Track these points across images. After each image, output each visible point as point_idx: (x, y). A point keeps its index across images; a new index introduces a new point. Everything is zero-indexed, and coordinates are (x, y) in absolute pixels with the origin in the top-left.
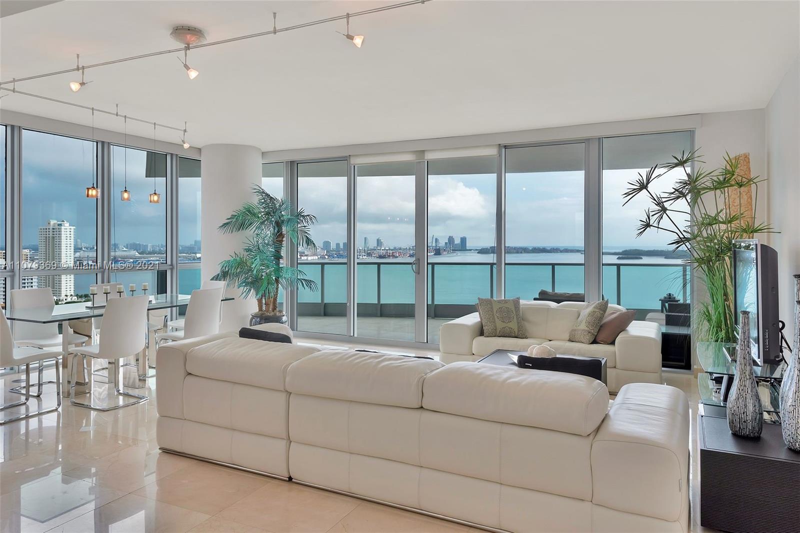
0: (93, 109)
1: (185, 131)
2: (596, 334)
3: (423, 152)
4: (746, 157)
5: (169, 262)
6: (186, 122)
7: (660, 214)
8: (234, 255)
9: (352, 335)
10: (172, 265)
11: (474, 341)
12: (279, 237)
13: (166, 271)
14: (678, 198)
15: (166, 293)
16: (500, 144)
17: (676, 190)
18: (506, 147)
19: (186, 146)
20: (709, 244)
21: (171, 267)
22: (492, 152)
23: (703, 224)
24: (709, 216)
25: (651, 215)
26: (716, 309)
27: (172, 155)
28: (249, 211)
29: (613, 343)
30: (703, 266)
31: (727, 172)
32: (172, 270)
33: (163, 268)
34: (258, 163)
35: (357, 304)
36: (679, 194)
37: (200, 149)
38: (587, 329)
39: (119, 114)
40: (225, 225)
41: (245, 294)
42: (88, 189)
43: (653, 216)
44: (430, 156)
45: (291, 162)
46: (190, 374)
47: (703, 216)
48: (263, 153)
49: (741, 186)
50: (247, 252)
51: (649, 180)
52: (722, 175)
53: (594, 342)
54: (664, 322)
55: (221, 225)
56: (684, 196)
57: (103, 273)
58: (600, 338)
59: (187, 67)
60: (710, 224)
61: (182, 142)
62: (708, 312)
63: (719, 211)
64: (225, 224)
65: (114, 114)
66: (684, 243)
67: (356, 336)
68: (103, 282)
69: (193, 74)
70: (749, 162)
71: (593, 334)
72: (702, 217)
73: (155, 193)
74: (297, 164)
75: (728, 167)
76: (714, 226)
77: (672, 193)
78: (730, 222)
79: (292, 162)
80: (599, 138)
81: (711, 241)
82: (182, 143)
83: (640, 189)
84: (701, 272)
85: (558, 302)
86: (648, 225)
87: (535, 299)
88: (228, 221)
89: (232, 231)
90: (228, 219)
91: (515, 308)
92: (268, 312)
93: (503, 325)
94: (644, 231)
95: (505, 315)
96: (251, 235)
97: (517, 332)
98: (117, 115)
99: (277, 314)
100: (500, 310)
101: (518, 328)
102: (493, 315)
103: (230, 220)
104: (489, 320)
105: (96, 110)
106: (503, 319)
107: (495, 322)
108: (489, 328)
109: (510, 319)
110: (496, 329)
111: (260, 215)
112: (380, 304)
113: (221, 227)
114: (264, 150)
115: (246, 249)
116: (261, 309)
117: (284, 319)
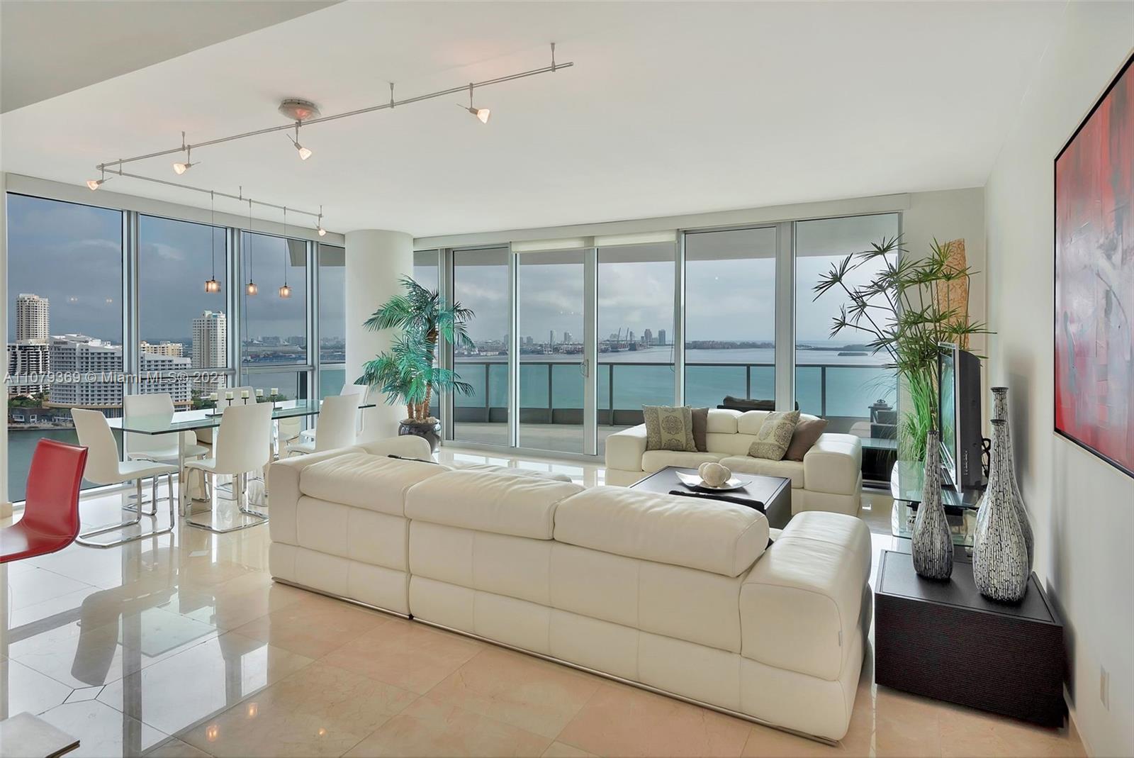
0: (212, 192)
1: (320, 216)
2: (786, 449)
3: (592, 238)
4: (961, 245)
5: (310, 363)
6: (321, 206)
7: (858, 310)
8: (381, 355)
9: (514, 445)
10: (312, 365)
11: (643, 456)
12: (431, 334)
13: (307, 372)
14: (875, 292)
15: (306, 398)
16: (678, 230)
17: (876, 284)
18: (686, 232)
19: (322, 233)
20: (913, 346)
21: (312, 368)
22: (670, 237)
23: (906, 322)
24: (913, 313)
25: (847, 312)
26: (921, 421)
27: (312, 242)
28: (398, 306)
29: (801, 460)
30: (906, 371)
31: (934, 262)
32: (313, 371)
33: (304, 369)
34: (409, 250)
35: (520, 408)
36: (878, 288)
37: (344, 236)
38: (776, 443)
39: (242, 197)
40: (371, 321)
41: (390, 399)
42: (207, 282)
43: (850, 312)
44: (600, 243)
46: (305, 495)
47: (907, 313)
48: (414, 239)
49: (949, 279)
50: (396, 351)
51: (843, 271)
52: (929, 265)
53: (785, 458)
54: (869, 434)
55: (368, 320)
56: (884, 290)
57: (233, 375)
58: (791, 455)
59: (298, 146)
60: (916, 323)
62: (913, 425)
63: (925, 307)
65: (238, 198)
66: (885, 345)
67: (518, 446)
68: (233, 386)
69: (305, 154)
70: (964, 250)
71: (783, 449)
72: (905, 314)
73: (286, 287)
74: (453, 252)
75: (936, 257)
76: (919, 325)
77: (870, 287)
78: (938, 321)
79: (447, 250)
80: (792, 222)
81: (916, 342)
82: (316, 228)
83: (833, 283)
84: (905, 379)
85: (744, 410)
86: (842, 324)
87: (719, 407)
88: (374, 316)
89: (379, 328)
90: (374, 314)
91: (685, 418)
92: (418, 419)
93: (670, 436)
94: (838, 330)
95: (672, 425)
96: (400, 332)
97: (684, 445)
98: (240, 199)
99: (429, 422)
100: (667, 419)
101: (687, 440)
102: (658, 425)
103: (377, 316)
104: (653, 430)
105: (216, 193)
106: (669, 430)
107: (660, 433)
108: (654, 440)
109: (677, 430)
110: (661, 442)
111: (410, 310)
112: (552, 408)
113: (366, 323)
114: (415, 236)
115: (393, 348)
116: (411, 416)
117: (437, 427)
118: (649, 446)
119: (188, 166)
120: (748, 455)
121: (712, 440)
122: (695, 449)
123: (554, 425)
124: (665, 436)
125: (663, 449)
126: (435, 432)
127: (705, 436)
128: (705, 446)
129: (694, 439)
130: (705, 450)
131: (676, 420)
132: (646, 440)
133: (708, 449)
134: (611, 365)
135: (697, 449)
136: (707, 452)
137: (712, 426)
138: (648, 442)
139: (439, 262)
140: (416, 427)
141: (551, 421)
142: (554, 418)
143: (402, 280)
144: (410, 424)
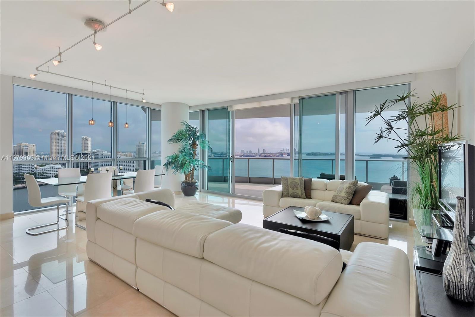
0: (92, 82)
1: (143, 94)
2: (351, 199)
4: (445, 96)
5: (147, 157)
6: (143, 90)
7: (389, 130)
8: (174, 154)
10: (148, 158)
11: (280, 200)
12: (194, 144)
14: (400, 119)
17: (400, 115)
19: (144, 101)
20: (421, 148)
22: (295, 101)
23: (416, 136)
24: (420, 130)
25: (383, 131)
26: (425, 187)
27: (148, 108)
28: (181, 133)
29: (359, 205)
30: (416, 161)
31: (433, 103)
32: (148, 160)
33: (145, 160)
34: (187, 112)
36: (401, 117)
37: (161, 105)
38: (346, 196)
39: (107, 85)
41: (175, 172)
42: (90, 121)
43: (385, 131)
45: (202, 110)
46: (99, 219)
47: (417, 131)
48: (189, 107)
49: (443, 111)
51: (382, 109)
52: (430, 105)
53: (350, 203)
54: (391, 191)
56: (405, 118)
58: (354, 202)
59: (95, 44)
60: (422, 136)
61: (142, 100)
62: (419, 188)
63: (428, 127)
64: (170, 139)
65: (104, 85)
66: (404, 147)
67: (230, 193)
69: (99, 48)
70: (446, 99)
72: (416, 131)
73: (127, 123)
74: (205, 111)
75: (434, 100)
76: (424, 137)
77: (397, 117)
78: (435, 134)
80: (354, 91)
81: (422, 146)
83: (376, 115)
84: (416, 165)
85: (330, 179)
86: (381, 137)
87: (318, 178)
88: (172, 138)
89: (173, 143)
90: (172, 137)
91: (300, 182)
92: (188, 180)
93: (293, 191)
94: (379, 140)
95: (294, 185)
96: (180, 145)
97: (300, 196)
99: (193, 182)
100: (292, 183)
101: (301, 193)
102: (288, 186)
104: (286, 188)
105: (94, 83)
106: (293, 188)
107: (288, 189)
108: (285, 193)
109: (297, 188)
110: (289, 194)
111: (186, 135)
112: (249, 177)
113: (168, 141)
114: (190, 105)
115: (179, 151)
116: (186, 179)
117: (197, 184)
118: (283, 195)
119: (60, 62)
120: (331, 201)
121: (314, 193)
122: (306, 197)
123: (250, 184)
124: (291, 191)
125: (290, 197)
126: (196, 186)
127: (311, 191)
128: (310, 196)
129: (305, 192)
130: (310, 198)
131: (296, 183)
132: (282, 193)
133: (311, 198)
135: (307, 197)
136: (311, 199)
137: (314, 187)
138: (283, 193)
139: (200, 116)
140: (188, 184)
141: (248, 182)
142: (250, 181)
143: (182, 123)
144: (185, 183)
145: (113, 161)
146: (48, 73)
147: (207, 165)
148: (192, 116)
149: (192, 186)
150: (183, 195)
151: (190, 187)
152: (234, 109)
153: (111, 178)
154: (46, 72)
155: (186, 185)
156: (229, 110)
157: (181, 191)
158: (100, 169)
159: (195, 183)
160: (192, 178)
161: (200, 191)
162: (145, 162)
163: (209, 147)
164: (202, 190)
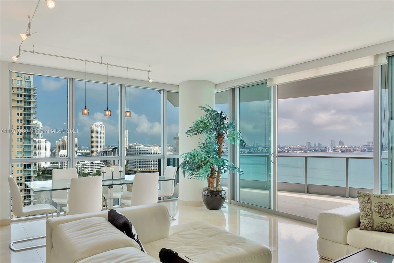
0: (85, 60)
1: (149, 71)
5: (162, 154)
6: (150, 66)
10: (164, 156)
12: (220, 137)
13: (161, 159)
19: (151, 81)
21: (163, 157)
27: (164, 90)
32: (164, 158)
39: (103, 63)
40: (189, 131)
45: (232, 89)
48: (215, 85)
50: (202, 148)
55: (187, 131)
74: (239, 89)
82: (147, 79)
88: (191, 129)
89: (192, 135)
90: (191, 127)
92: (212, 187)
95: (384, 209)
96: (203, 138)
98: (101, 63)
99: (218, 190)
102: (371, 208)
103: (192, 128)
104: (366, 212)
105: (87, 61)
106: (381, 214)
107: (372, 216)
108: (366, 221)
109: (389, 215)
110: (373, 224)
111: (209, 124)
112: (307, 184)
113: (187, 132)
114: (216, 82)
115: (199, 146)
116: (209, 186)
117: (223, 193)
119: (28, 35)
123: (308, 194)
124: (377, 219)
125: (375, 230)
131: (388, 206)
134: (347, 159)
138: (360, 222)
139: (229, 96)
140: (210, 193)
141: (306, 191)
142: (309, 190)
143: (202, 107)
144: (208, 190)
145: (120, 159)
146: (34, 53)
147: (238, 167)
148: (219, 97)
149: (216, 196)
150: (205, 207)
151: (214, 196)
152: (277, 84)
153: (101, 183)
154: (31, 52)
155: (209, 194)
156: (269, 85)
157: (203, 201)
158: (103, 170)
159: (221, 191)
160: (217, 185)
161: (230, 203)
162: (160, 160)
163: (240, 140)
164: (232, 201)
